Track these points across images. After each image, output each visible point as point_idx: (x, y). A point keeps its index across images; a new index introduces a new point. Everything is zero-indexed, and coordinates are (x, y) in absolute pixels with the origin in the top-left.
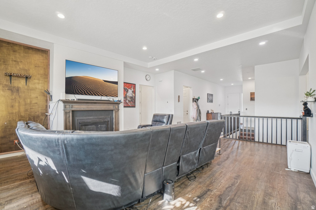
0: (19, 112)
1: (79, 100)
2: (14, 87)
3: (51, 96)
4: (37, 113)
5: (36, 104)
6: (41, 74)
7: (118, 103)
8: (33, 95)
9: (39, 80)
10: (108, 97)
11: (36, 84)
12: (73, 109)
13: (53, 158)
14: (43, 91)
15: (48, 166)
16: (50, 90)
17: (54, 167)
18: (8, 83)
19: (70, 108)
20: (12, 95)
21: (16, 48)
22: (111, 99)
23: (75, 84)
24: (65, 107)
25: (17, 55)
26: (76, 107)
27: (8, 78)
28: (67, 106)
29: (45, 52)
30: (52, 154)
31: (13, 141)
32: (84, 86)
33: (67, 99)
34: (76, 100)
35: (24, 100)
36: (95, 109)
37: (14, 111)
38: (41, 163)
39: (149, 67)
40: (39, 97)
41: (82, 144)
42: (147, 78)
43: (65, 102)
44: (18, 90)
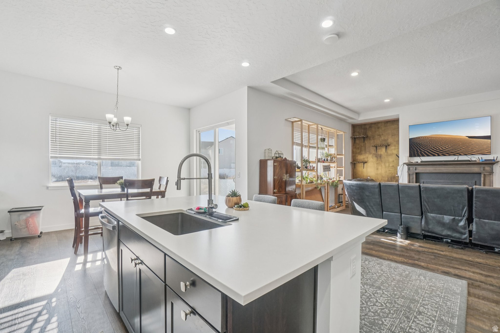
2: (378, 155)
5: (393, 167)
10: (470, 156)
11: (392, 150)
12: (417, 171)
14: (396, 155)
18: (375, 152)
19: (413, 170)
20: (377, 160)
21: (379, 125)
22: (475, 158)
23: (418, 147)
24: (409, 169)
25: (380, 130)
26: (420, 169)
27: (375, 148)
28: (411, 169)
32: (433, 148)
33: (410, 162)
35: (384, 164)
40: (395, 162)
43: (409, 165)
44: (381, 156)
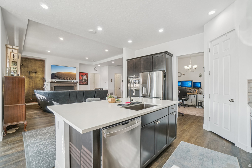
0: (32, 86)
1: (57, 82)
2: (31, 76)
3: (45, 80)
4: (39, 87)
5: (39, 84)
6: (41, 71)
7: (76, 83)
8: (38, 80)
9: (40, 73)
10: (71, 80)
11: (39, 75)
12: (54, 86)
13: (45, 97)
14: (42, 78)
15: (44, 99)
16: (45, 77)
17: (46, 99)
18: (28, 75)
19: (53, 85)
20: (30, 80)
21: (32, 60)
22: (72, 81)
24: (51, 85)
25: (32, 63)
26: (56, 85)
27: (28, 73)
28: (52, 84)
29: (43, 61)
30: (45, 96)
31: (30, 99)
33: (52, 81)
34: (55, 82)
35: (34, 82)
36: (64, 86)
37: (30, 86)
38: (43, 98)
39: (94, 64)
40: (40, 80)
41: (54, 93)
42: (95, 69)
43: (51, 83)
44: (32, 77)
